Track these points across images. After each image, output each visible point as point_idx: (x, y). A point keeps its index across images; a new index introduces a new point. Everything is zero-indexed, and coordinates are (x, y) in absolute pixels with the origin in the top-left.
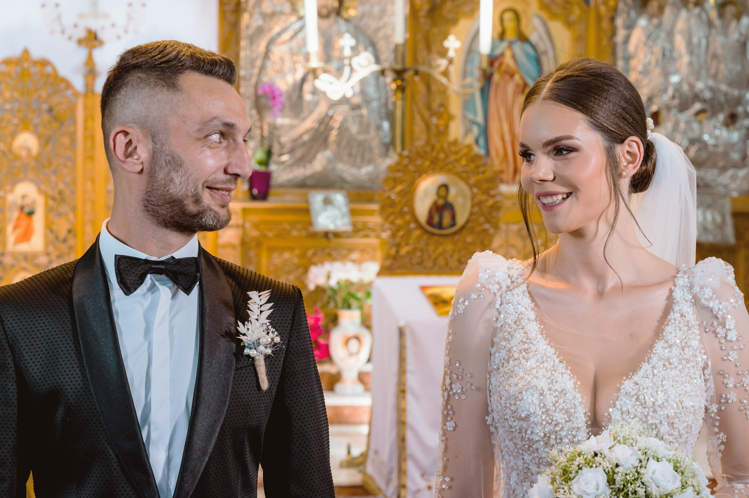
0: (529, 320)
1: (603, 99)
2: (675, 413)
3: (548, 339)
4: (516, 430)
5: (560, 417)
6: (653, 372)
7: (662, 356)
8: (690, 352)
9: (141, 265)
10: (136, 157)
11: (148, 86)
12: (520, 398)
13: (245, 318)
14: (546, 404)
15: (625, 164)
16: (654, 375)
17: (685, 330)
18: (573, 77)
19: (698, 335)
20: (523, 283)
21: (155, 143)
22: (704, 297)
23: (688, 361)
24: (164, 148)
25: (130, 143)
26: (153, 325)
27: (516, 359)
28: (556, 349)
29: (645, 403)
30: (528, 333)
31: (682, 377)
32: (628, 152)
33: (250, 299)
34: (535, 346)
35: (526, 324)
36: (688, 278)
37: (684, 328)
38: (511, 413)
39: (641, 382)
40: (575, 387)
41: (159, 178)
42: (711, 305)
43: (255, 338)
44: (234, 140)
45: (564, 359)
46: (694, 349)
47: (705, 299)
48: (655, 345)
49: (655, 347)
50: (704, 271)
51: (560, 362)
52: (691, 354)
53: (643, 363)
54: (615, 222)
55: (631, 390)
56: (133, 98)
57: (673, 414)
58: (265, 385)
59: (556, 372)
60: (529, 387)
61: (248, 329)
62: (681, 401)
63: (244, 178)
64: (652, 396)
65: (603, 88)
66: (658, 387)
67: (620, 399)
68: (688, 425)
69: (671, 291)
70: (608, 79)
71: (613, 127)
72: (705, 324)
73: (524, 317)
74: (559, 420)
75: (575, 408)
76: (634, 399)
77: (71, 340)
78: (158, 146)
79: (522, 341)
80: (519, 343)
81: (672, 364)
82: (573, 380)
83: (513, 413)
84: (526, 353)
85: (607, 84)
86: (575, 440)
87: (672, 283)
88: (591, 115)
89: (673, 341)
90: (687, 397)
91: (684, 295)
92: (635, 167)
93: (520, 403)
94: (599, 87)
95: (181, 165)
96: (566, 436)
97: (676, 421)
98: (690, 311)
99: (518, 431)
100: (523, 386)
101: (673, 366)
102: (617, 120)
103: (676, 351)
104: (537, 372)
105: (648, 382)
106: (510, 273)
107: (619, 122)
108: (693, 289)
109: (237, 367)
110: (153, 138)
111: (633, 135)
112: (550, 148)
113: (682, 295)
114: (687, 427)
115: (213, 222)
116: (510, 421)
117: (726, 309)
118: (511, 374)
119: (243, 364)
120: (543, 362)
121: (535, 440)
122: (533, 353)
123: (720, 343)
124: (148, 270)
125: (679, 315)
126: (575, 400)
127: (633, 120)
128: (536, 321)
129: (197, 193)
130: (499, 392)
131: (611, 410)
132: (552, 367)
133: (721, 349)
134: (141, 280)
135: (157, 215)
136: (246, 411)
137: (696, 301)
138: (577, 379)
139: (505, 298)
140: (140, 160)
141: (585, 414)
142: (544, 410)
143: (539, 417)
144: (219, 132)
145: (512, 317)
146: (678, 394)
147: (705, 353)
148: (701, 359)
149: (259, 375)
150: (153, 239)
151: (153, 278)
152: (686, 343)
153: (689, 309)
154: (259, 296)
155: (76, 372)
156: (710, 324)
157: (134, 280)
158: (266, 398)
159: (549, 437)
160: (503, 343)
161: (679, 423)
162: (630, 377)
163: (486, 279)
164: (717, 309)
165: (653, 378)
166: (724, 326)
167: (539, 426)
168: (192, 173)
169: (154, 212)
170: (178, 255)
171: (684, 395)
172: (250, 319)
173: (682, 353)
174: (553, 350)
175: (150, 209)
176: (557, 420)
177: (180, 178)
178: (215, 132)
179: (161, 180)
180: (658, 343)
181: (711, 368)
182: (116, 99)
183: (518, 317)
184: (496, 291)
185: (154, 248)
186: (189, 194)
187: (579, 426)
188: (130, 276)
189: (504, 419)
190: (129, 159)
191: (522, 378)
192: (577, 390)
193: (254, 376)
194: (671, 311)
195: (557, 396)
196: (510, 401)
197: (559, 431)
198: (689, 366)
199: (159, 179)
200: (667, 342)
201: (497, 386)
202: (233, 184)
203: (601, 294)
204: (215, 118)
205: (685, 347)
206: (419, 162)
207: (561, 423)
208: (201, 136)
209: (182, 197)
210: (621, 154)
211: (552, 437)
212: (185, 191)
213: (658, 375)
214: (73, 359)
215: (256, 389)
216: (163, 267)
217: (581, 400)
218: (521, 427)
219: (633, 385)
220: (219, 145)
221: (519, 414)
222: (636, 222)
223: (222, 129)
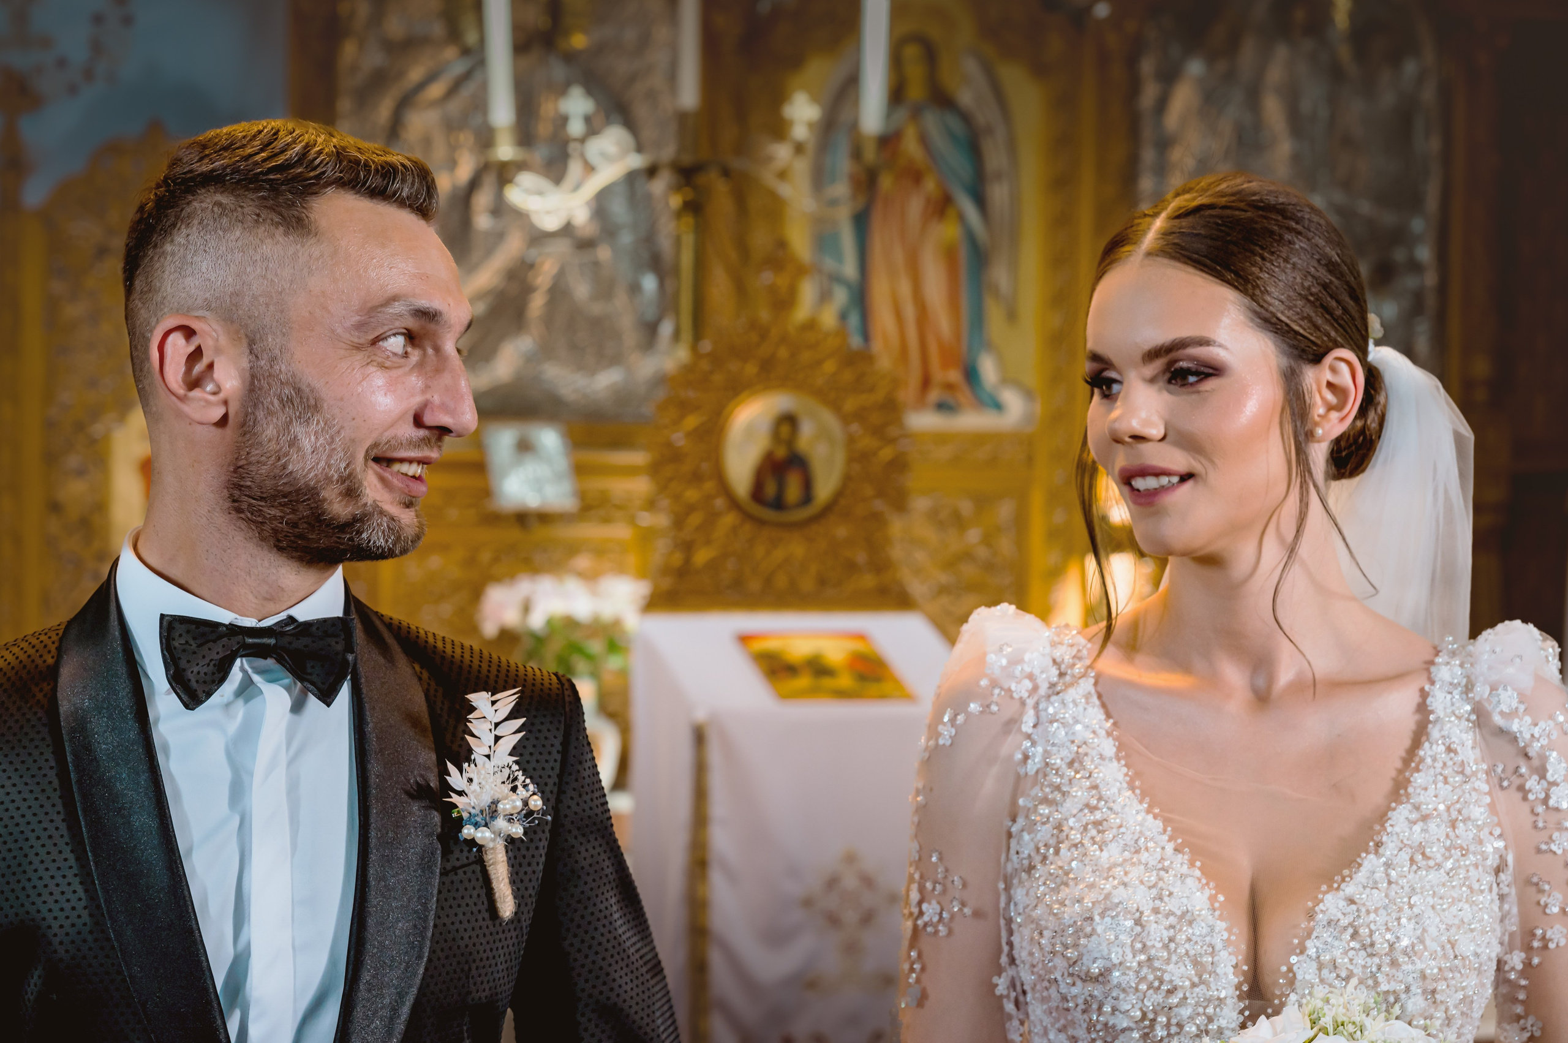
0: (1102, 757)
1: (1281, 260)
2: (1440, 969)
3: (1147, 799)
4: (1077, 1005)
5: (1179, 973)
6: (1388, 875)
7: (1408, 840)
8: (1469, 833)
9: (220, 637)
10: (210, 387)
11: (240, 224)
12: (1088, 929)
13: (463, 756)
14: (1149, 944)
15: (1322, 411)
16: (1390, 883)
17: (1456, 782)
18: (1215, 208)
19: (1486, 794)
20: (1084, 675)
21: (257, 357)
22: (1498, 710)
23: (1465, 852)
24: (278, 367)
25: (196, 355)
26: (252, 775)
27: (1075, 846)
28: (1166, 821)
29: (1372, 945)
30: (1101, 786)
31: (1454, 887)
32: (1330, 385)
33: (473, 709)
34: (1117, 814)
35: (1096, 768)
36: (1462, 665)
37: (1454, 778)
38: (1065, 964)
39: (1362, 897)
40: (1212, 905)
41: (264, 436)
42: (1515, 726)
43: (485, 800)
44: (437, 349)
45: (1184, 844)
46: (1478, 826)
47: (1502, 713)
48: (1390, 814)
49: (1389, 819)
50: (1498, 650)
51: (1176, 850)
52: (1471, 836)
53: (1363, 855)
54: (1298, 540)
55: (1340, 915)
56: (205, 251)
57: (1436, 971)
58: (507, 907)
59: (1167, 872)
60: (1108, 907)
61: (470, 780)
62: (1453, 942)
63: (459, 436)
64: (1388, 929)
65: (1281, 237)
66: (1400, 910)
67: (1315, 934)
68: (1465, 997)
69: (1424, 694)
70: (1291, 219)
71: (1300, 326)
72: (1499, 769)
73: (1089, 751)
74: (1178, 980)
75: (1213, 954)
76: (1347, 936)
77: (59, 813)
78: (263, 363)
79: (1087, 805)
80: (1081, 810)
81: (1429, 858)
82: (1207, 892)
83: (1070, 966)
84: (1099, 832)
85: (1290, 229)
86: (1213, 1027)
87: (1425, 676)
88: (1254, 294)
89: (1430, 806)
90: (1465, 933)
91: (1453, 704)
92: (1342, 419)
93: (1089, 942)
94: (1272, 233)
95: (316, 408)
96: (1191, 1018)
97: (1441, 986)
98: (1468, 740)
99: (1082, 1007)
100: (1093, 903)
101: (1431, 863)
102: (1309, 310)
103: (1437, 829)
104: (1126, 873)
105: (1376, 898)
106: (1058, 654)
107: (1313, 315)
108: (1471, 690)
109: (444, 868)
110: (251, 343)
111: (1342, 346)
112: (1159, 364)
113: (1449, 704)
114: (1462, 1001)
115: (387, 541)
116: (1062, 986)
117: (1548, 736)
118: (1065, 878)
119: (458, 859)
120: (1137, 852)
121: (1119, 1028)
122: (1114, 831)
123: (1533, 812)
124: (238, 650)
125: (1442, 748)
126: (1212, 936)
127: (1343, 314)
128: (1119, 759)
129: (350, 475)
130: (1035, 921)
131: (1294, 959)
132: (1159, 862)
133: (1535, 827)
134: (222, 674)
135: (260, 519)
136: (466, 967)
137: (1480, 717)
138: (1215, 888)
139: (1046, 710)
140: (222, 395)
141: (1235, 967)
142: (1143, 957)
143: (1131, 973)
144: (404, 331)
145: (1064, 753)
146: (1444, 926)
147: (1500, 836)
148: (1493, 846)
149: (495, 885)
150: (248, 577)
151: (246, 667)
152: (1459, 812)
153: (1464, 736)
154: (493, 703)
155: (72, 888)
156: (1510, 769)
157: (205, 674)
158: (509, 935)
159: (1153, 1021)
160: (1044, 810)
161: (1448, 991)
162: (1335, 885)
163: (1003, 668)
164: (1528, 736)
165: (1388, 889)
166: (1543, 777)
167: (1131, 995)
168: (342, 427)
169: (252, 514)
170: (304, 612)
171: (1459, 928)
172: (473, 757)
173: (1451, 834)
174: (1159, 824)
175: (244, 506)
176: (1171, 981)
177: (313, 438)
178: (394, 331)
179: (270, 440)
180: (1398, 811)
181: (1514, 868)
182: (164, 254)
183: (1077, 752)
184: (1025, 695)
185: (251, 597)
186: (333, 476)
187: (1222, 995)
188: (198, 664)
189: (1049, 981)
190: (196, 393)
191: (1091, 886)
192: (1217, 913)
193: (482, 887)
194: (1424, 738)
195: (1172, 927)
196: (1063, 939)
197: (1177, 1006)
198: (1468, 863)
199: (264, 438)
200: (1417, 808)
201: (1030, 907)
202: (435, 449)
203: (1262, 698)
204: (395, 298)
205: (1457, 819)
206: (734, 366)
207: (1182, 987)
208: (362, 341)
209: (318, 482)
210: (1314, 387)
211: (1159, 1019)
212: (324, 469)
213: (1400, 882)
214: (63, 856)
215: (487, 915)
216: (272, 641)
217: (1226, 935)
218: (1089, 998)
219: (1344, 903)
220: (403, 360)
221: (1084, 968)
222: (1344, 539)
223: (411, 323)
